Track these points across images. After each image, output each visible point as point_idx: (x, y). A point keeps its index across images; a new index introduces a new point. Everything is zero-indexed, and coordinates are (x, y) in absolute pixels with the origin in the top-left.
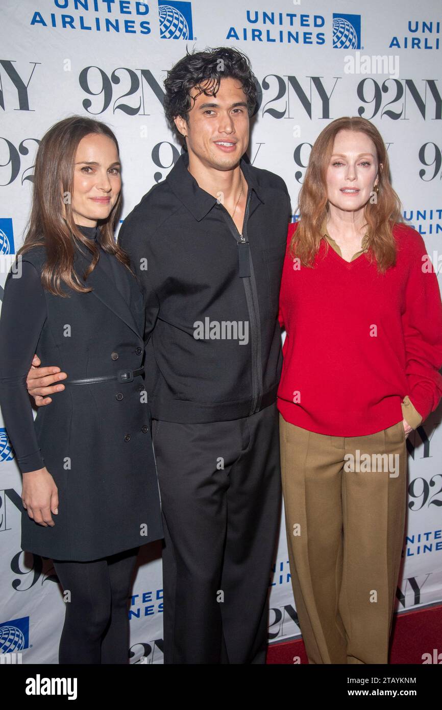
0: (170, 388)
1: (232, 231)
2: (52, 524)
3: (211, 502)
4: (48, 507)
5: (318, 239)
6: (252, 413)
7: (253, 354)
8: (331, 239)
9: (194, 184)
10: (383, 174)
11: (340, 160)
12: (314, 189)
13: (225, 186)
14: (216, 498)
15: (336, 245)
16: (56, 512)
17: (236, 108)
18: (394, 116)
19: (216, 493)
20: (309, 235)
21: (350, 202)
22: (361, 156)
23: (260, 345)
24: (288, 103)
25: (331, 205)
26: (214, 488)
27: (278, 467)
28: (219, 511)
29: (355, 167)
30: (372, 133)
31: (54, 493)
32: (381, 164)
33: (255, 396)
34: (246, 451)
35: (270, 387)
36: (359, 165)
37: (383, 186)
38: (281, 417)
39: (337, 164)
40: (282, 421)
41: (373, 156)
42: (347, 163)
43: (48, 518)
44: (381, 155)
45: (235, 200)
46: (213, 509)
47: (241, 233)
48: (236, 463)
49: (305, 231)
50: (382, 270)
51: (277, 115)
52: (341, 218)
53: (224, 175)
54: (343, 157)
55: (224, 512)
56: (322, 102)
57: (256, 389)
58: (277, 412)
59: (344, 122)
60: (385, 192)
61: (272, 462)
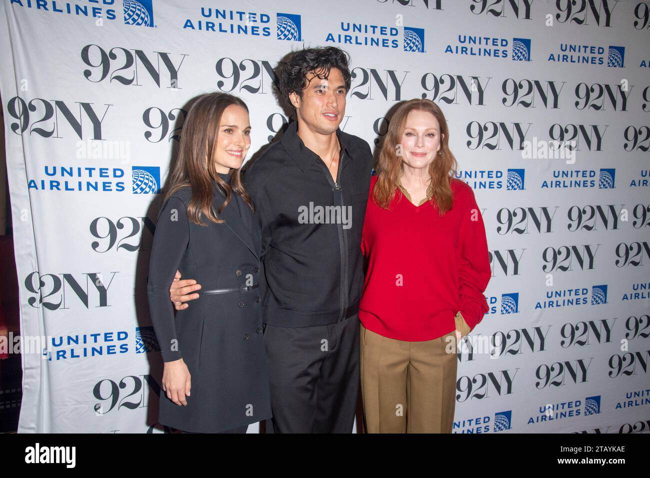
0: (276, 299)
1: (329, 180)
2: (185, 403)
3: (306, 390)
4: (183, 390)
5: (394, 189)
6: (339, 321)
7: (342, 274)
8: (403, 188)
9: (301, 144)
10: (443, 142)
11: (412, 132)
12: (391, 151)
13: (325, 146)
14: (309, 386)
15: (407, 193)
16: (189, 394)
17: (340, 90)
18: (449, 101)
19: (309, 383)
20: (387, 185)
21: (419, 162)
22: (427, 130)
23: (347, 268)
24: (370, 88)
25: (404, 164)
26: (308, 379)
27: (358, 363)
28: (312, 396)
29: (422, 138)
30: (435, 112)
31: (188, 379)
32: (443, 135)
33: (342, 308)
34: (334, 350)
35: (354, 300)
36: (426, 136)
37: (444, 151)
38: (361, 325)
39: (409, 134)
40: (362, 328)
41: (436, 130)
42: (417, 135)
43: (183, 399)
44: (443, 128)
45: (331, 157)
46: (307, 396)
47: (335, 182)
48: (326, 359)
49: (384, 183)
50: (442, 213)
51: (362, 96)
52: (412, 173)
53: (324, 138)
54: (414, 130)
55: (315, 397)
56: (395, 88)
57: (344, 302)
58: (359, 321)
59: (415, 104)
60: (446, 156)
61: (354, 359)
